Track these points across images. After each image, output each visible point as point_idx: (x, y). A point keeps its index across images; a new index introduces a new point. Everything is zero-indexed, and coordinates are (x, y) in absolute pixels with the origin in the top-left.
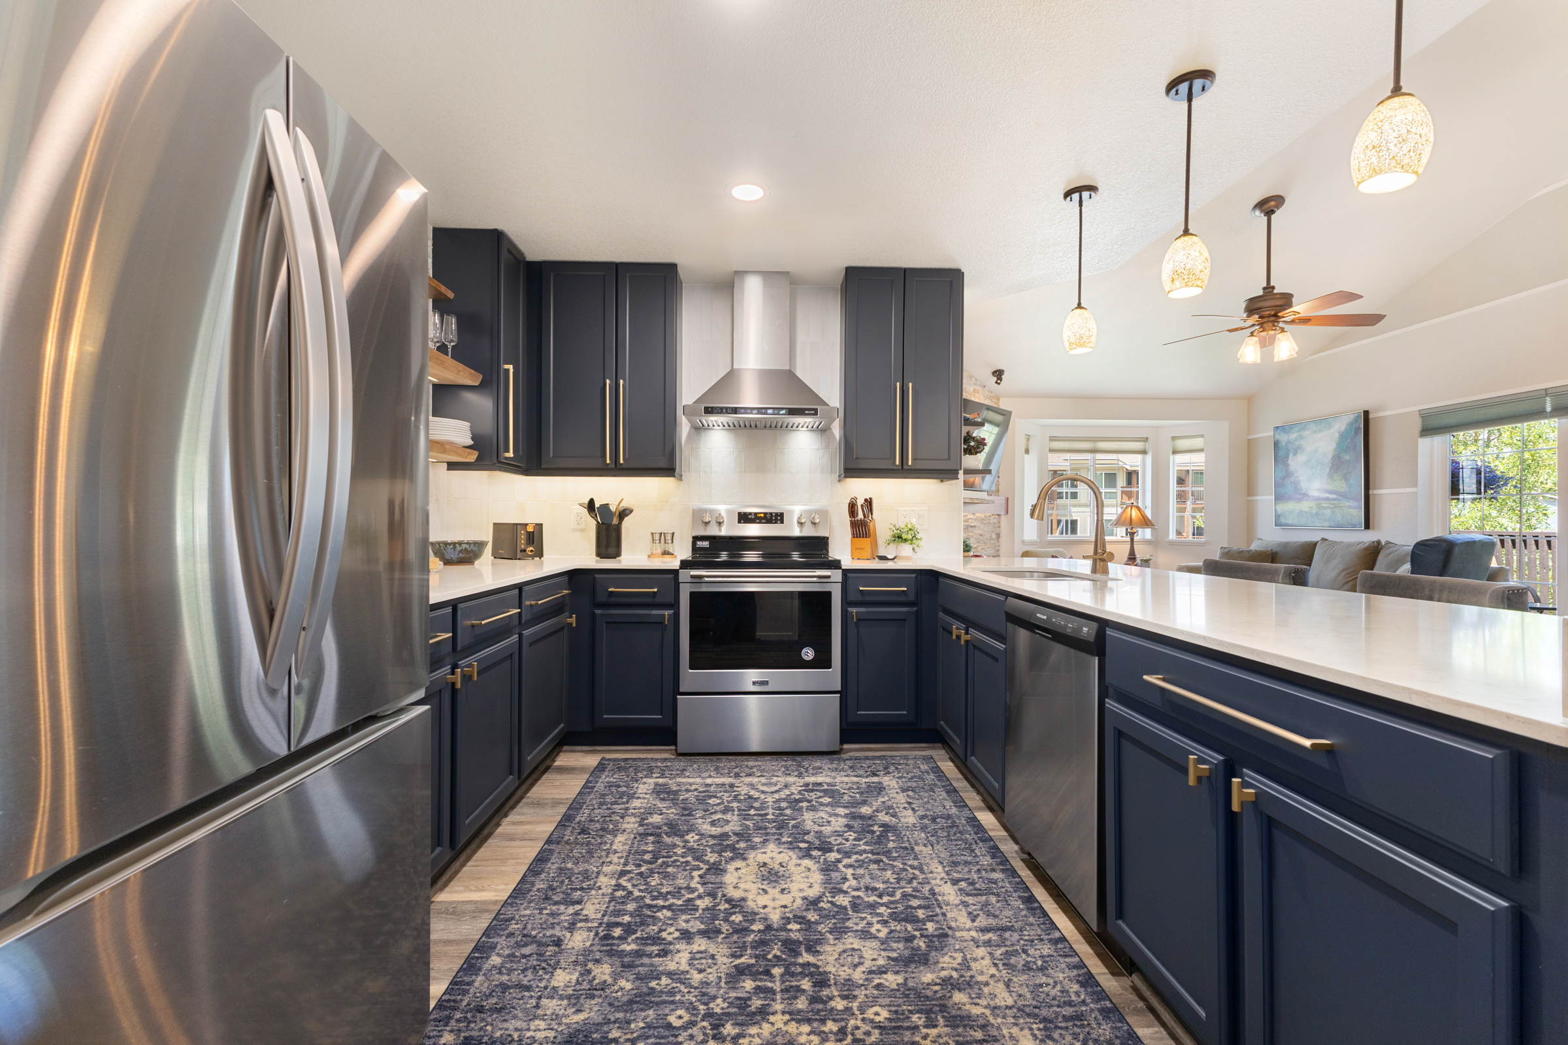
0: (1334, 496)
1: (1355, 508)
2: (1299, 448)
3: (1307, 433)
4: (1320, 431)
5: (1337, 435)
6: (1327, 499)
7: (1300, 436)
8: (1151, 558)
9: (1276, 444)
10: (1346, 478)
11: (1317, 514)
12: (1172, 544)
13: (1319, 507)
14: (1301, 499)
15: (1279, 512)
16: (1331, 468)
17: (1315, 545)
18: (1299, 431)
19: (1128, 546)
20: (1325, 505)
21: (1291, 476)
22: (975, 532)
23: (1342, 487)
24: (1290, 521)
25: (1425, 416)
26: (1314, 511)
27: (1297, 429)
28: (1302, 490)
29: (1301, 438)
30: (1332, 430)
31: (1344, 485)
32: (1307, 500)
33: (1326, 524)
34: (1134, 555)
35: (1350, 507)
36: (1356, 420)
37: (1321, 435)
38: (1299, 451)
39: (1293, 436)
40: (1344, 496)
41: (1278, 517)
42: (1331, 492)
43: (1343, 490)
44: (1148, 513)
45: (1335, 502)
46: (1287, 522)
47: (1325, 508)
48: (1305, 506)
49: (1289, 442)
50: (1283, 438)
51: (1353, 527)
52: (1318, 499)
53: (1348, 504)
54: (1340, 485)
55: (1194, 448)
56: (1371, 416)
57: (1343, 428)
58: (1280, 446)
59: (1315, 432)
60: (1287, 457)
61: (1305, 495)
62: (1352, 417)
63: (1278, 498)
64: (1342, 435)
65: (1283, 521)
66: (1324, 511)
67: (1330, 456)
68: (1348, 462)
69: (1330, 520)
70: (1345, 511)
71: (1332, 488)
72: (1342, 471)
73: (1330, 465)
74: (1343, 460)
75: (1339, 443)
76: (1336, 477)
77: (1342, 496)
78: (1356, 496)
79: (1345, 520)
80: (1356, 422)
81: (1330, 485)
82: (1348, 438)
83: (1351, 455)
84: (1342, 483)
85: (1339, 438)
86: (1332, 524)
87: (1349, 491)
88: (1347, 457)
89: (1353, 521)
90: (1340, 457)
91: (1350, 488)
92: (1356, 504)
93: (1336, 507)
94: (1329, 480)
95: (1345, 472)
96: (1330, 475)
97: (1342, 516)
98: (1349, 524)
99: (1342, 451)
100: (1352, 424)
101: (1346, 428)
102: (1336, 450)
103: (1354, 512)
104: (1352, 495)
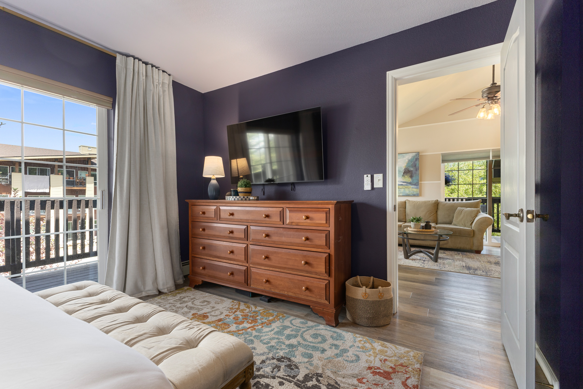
0: (406, 184)
1: (415, 188)
5: (407, 161)
6: (402, 185)
10: (411, 177)
16: (404, 173)
20: (401, 187)
23: (409, 181)
25: (443, 155)
30: (405, 159)
33: (401, 194)
35: (413, 188)
37: (399, 160)
40: (410, 183)
42: (403, 182)
45: (406, 186)
51: (414, 195)
53: (412, 187)
56: (420, 155)
57: (410, 158)
62: (414, 154)
64: (409, 161)
66: (401, 190)
67: (404, 169)
68: (412, 171)
69: (403, 193)
70: (410, 189)
71: (404, 180)
72: (409, 175)
73: (404, 172)
74: (410, 170)
75: (408, 164)
76: (406, 176)
77: (409, 184)
78: (416, 184)
79: (410, 193)
80: (416, 156)
81: (403, 179)
82: (412, 162)
83: (414, 168)
84: (409, 179)
85: (408, 162)
86: (404, 194)
87: (413, 182)
88: (412, 169)
89: (415, 193)
90: (408, 169)
91: (413, 181)
92: (416, 187)
93: (406, 188)
94: (403, 177)
95: (411, 175)
96: (403, 176)
97: (409, 191)
98: (413, 194)
99: (409, 167)
100: (414, 156)
101: (411, 158)
102: (406, 166)
103: (415, 190)
104: (414, 183)
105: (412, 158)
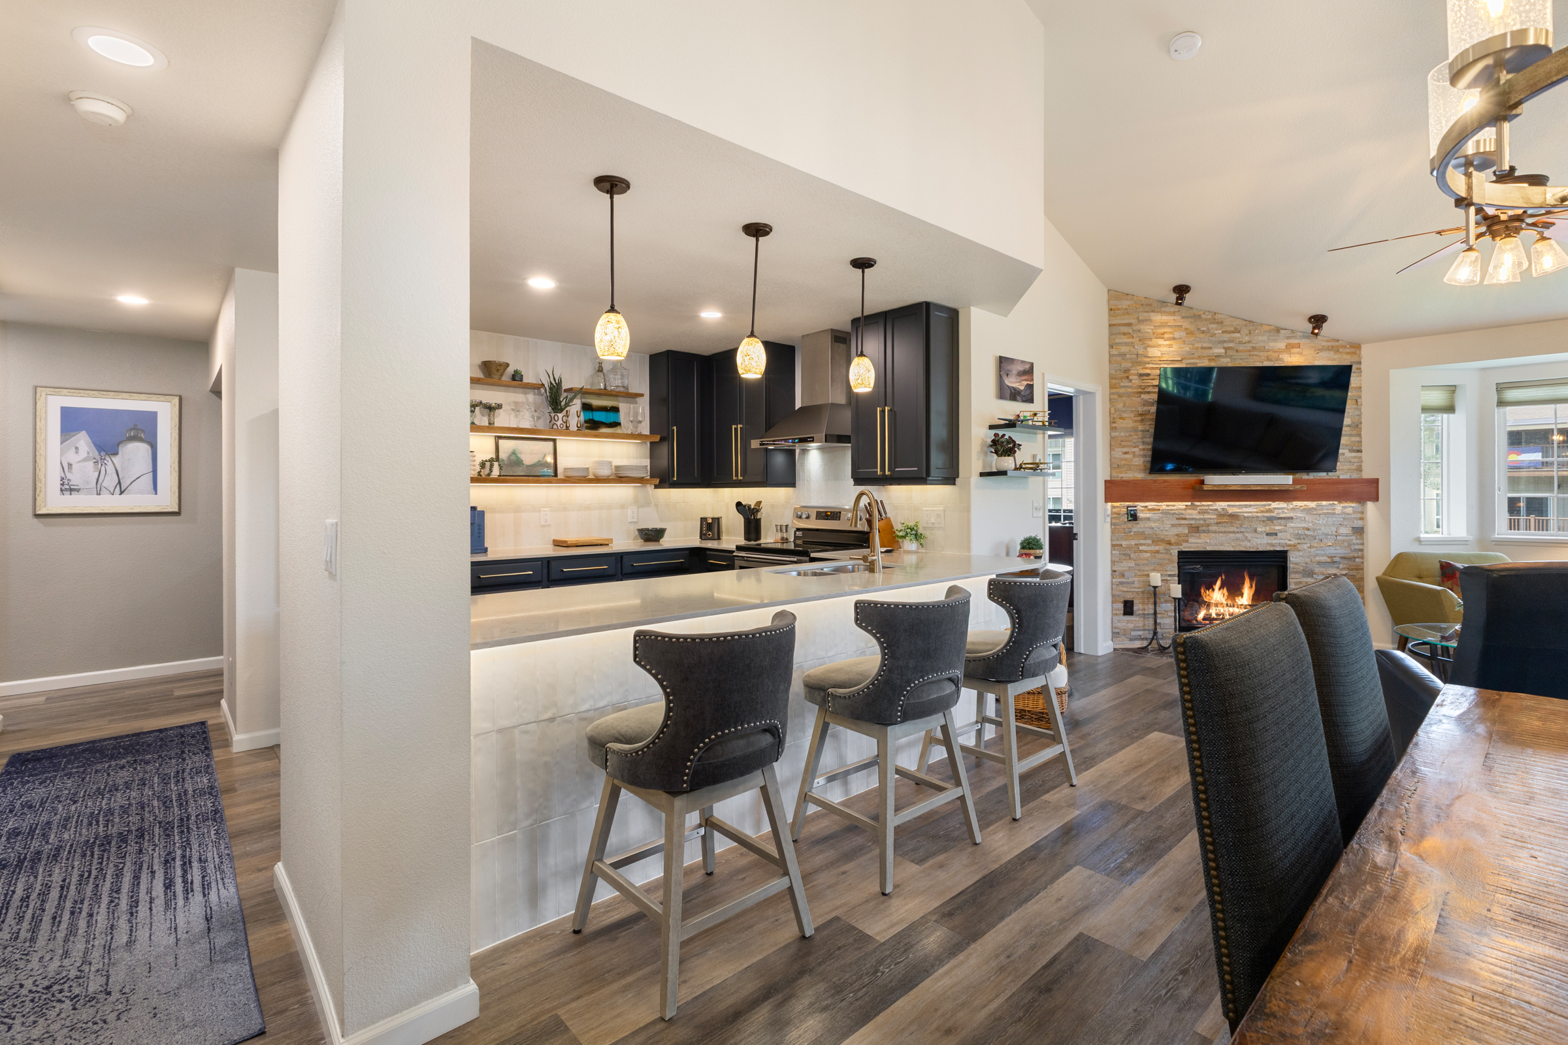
22: (1292, 525)
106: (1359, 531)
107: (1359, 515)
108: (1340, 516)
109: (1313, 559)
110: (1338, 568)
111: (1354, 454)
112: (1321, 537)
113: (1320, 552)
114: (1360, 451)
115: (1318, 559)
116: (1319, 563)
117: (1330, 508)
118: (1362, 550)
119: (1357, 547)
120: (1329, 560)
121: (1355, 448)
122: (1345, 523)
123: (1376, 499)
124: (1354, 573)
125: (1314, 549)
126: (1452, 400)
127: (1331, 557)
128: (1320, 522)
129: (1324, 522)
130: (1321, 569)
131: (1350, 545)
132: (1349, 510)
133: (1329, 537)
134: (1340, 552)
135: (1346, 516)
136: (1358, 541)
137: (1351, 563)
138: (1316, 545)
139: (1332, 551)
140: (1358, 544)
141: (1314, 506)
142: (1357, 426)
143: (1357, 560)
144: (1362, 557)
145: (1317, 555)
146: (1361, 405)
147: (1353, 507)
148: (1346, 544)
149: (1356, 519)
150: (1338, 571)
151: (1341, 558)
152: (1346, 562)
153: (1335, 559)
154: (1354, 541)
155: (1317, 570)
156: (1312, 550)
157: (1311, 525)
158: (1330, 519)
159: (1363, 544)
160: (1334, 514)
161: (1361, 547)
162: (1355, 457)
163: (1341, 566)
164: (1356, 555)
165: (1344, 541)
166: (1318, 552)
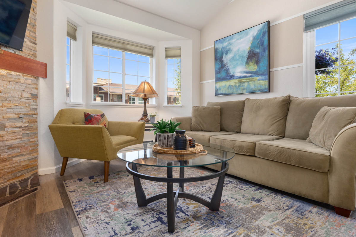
0: (250, 75)
1: (263, 80)
2: (229, 50)
3: (233, 41)
4: (241, 38)
5: (251, 39)
6: (245, 77)
7: (229, 43)
8: (156, 114)
9: (216, 50)
10: (257, 63)
11: (239, 86)
12: (166, 107)
13: (240, 82)
14: (230, 79)
15: (217, 87)
16: (248, 59)
17: (244, 102)
18: (229, 41)
19: (143, 109)
20: (244, 81)
21: (224, 67)
23: (255, 69)
24: (224, 92)
25: (306, 18)
26: (237, 85)
27: (227, 40)
28: (230, 73)
29: (230, 44)
30: (248, 36)
31: (256, 67)
32: (234, 79)
33: (244, 91)
34: (146, 113)
35: (259, 80)
36: (264, 27)
37: (242, 40)
38: (229, 52)
39: (225, 44)
40: (256, 73)
41: (216, 90)
42: (247, 73)
43: (255, 70)
44: (154, 89)
45: (250, 78)
46: (222, 92)
47: (244, 82)
48: (232, 82)
49: (223, 48)
50: (220, 46)
51: (261, 92)
52: (240, 78)
53: (258, 78)
54: (253, 67)
55: (176, 55)
56: (271, 25)
57: (255, 34)
58: (218, 51)
59: (238, 39)
60: (222, 57)
61: (232, 77)
62: (261, 26)
63: (217, 80)
64: (254, 38)
65: (219, 92)
66: (244, 84)
67: (247, 52)
68: (258, 53)
69: (247, 89)
70: (256, 82)
71: (248, 70)
72: (254, 60)
73: (247, 57)
74: (255, 52)
75: (252, 44)
76: (251, 63)
77: (254, 74)
78: (263, 73)
79: (256, 88)
80: (264, 29)
81: (247, 68)
82: (258, 39)
83: (261, 48)
84: (255, 66)
85: (253, 40)
86: (248, 91)
87: (259, 70)
88: (258, 50)
89: (262, 88)
90: (253, 51)
91: (259, 68)
92: (263, 77)
93: (251, 81)
94: (246, 65)
95: (256, 59)
96: (247, 63)
97: (255, 85)
98: (259, 90)
99: (254, 48)
100: (261, 30)
101: (257, 33)
102: (250, 48)
103: (262, 82)
104: (261, 73)
105: (259, 33)
106: (35, 97)
107: (35, 86)
108: (24, 85)
109: (4, 115)
110: (22, 122)
111: (32, 44)
112: (10, 99)
113: (9, 110)
114: (35, 44)
115: (8, 115)
116: (9, 119)
117: (17, 77)
118: (36, 109)
119: (34, 107)
120: (16, 116)
121: (32, 40)
122: (27, 90)
123: (45, 77)
124: (32, 125)
125: (5, 108)
126: (75, 34)
127: (18, 114)
128: (10, 87)
129: (13, 88)
130: (11, 124)
131: (29, 106)
132: (29, 82)
133: (16, 99)
134: (23, 110)
135: (28, 86)
136: (35, 104)
137: (30, 118)
138: (6, 105)
139: (18, 110)
140: (34, 105)
141: (5, 74)
142: (34, 26)
143: (34, 116)
144: (37, 114)
145: (7, 113)
146: (36, 14)
147: (31, 80)
148: (27, 105)
149: (33, 88)
150: (23, 124)
151: (24, 114)
152: (27, 117)
153: (21, 116)
154: (33, 103)
155: (8, 124)
156: (4, 109)
157: (2, 88)
158: (17, 86)
159: (37, 105)
160: (20, 82)
161: (36, 107)
162: (32, 47)
163: (24, 120)
164: (33, 113)
165: (26, 103)
166: (8, 110)
